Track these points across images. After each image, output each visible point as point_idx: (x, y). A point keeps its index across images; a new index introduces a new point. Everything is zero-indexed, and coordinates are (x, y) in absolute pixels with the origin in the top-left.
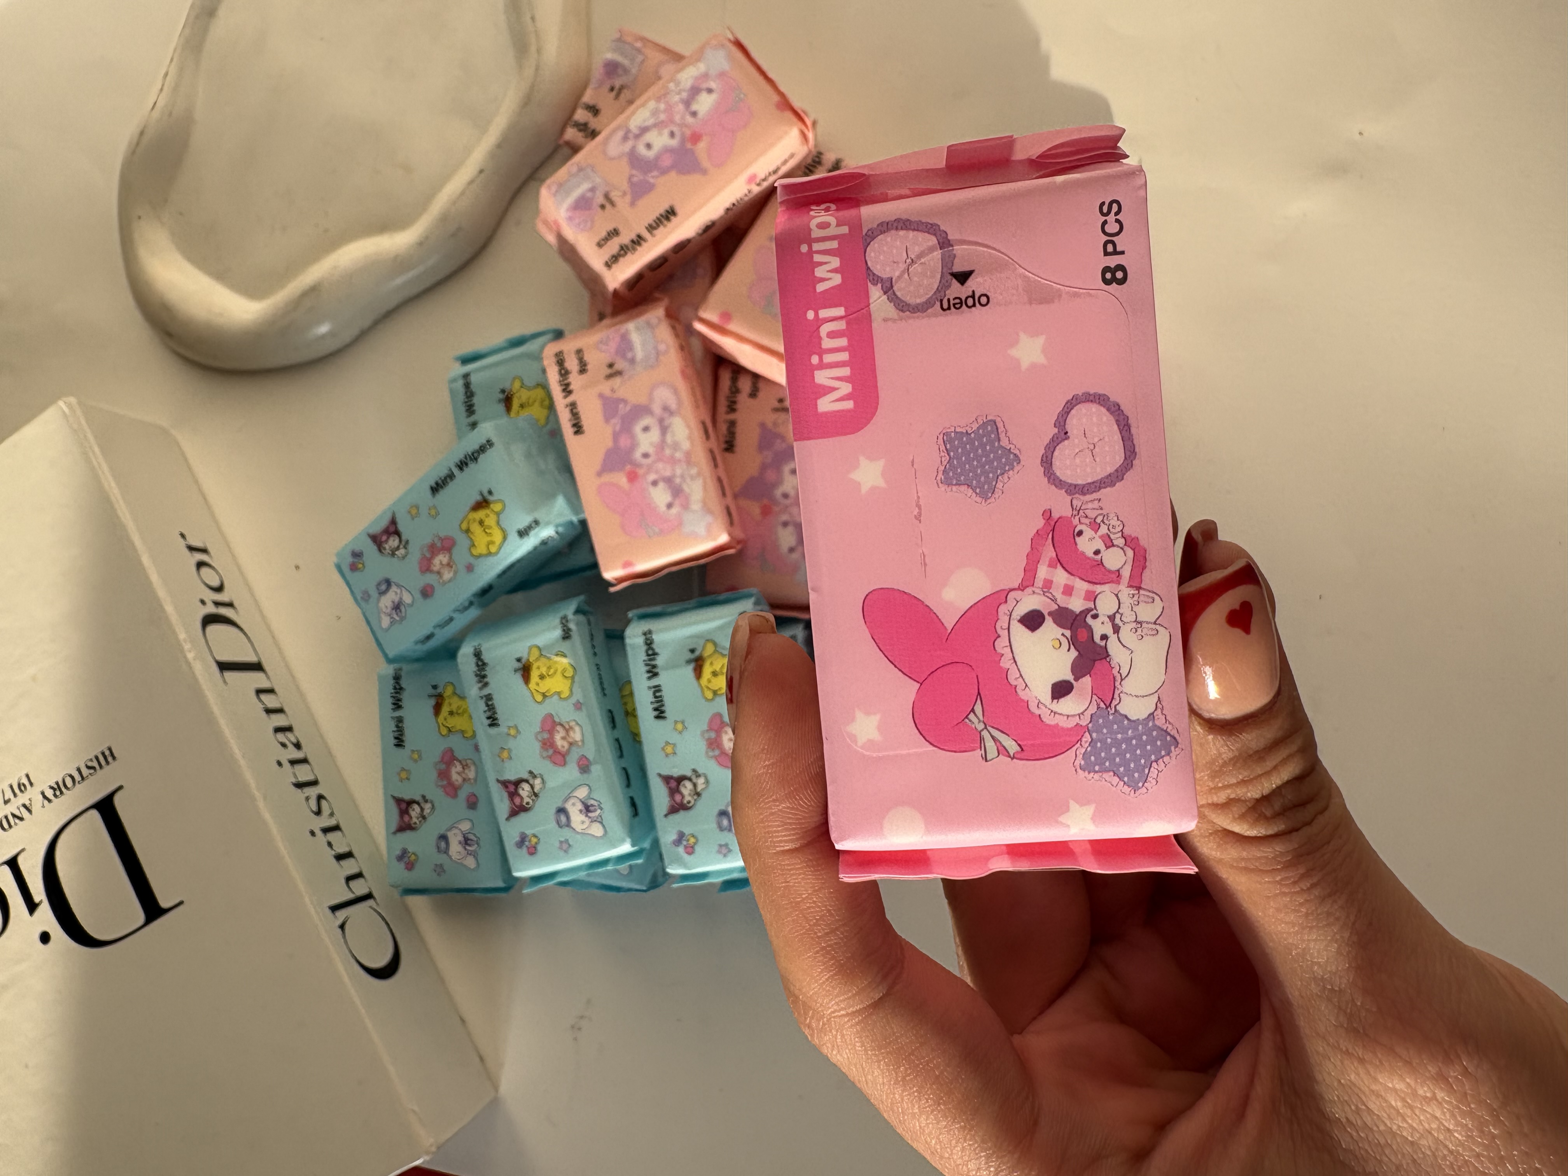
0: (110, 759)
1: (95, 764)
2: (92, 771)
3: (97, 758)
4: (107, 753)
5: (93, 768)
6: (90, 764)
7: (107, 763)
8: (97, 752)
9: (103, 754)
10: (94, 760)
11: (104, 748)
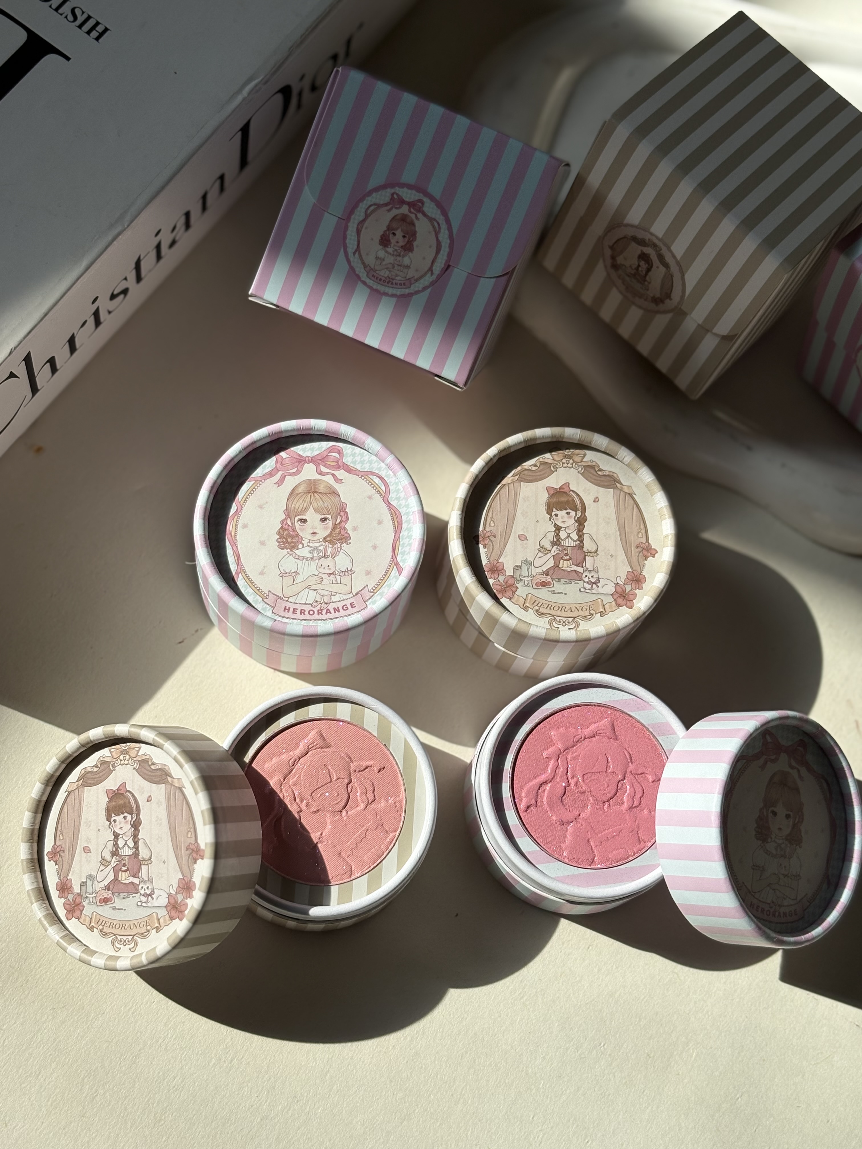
0: (94, 34)
1: (80, 19)
2: (71, 18)
3: (89, 18)
4: (100, 29)
5: (75, 18)
6: (78, 12)
7: (89, 33)
8: (96, 16)
9: (98, 23)
10: (85, 16)
11: (105, 23)
